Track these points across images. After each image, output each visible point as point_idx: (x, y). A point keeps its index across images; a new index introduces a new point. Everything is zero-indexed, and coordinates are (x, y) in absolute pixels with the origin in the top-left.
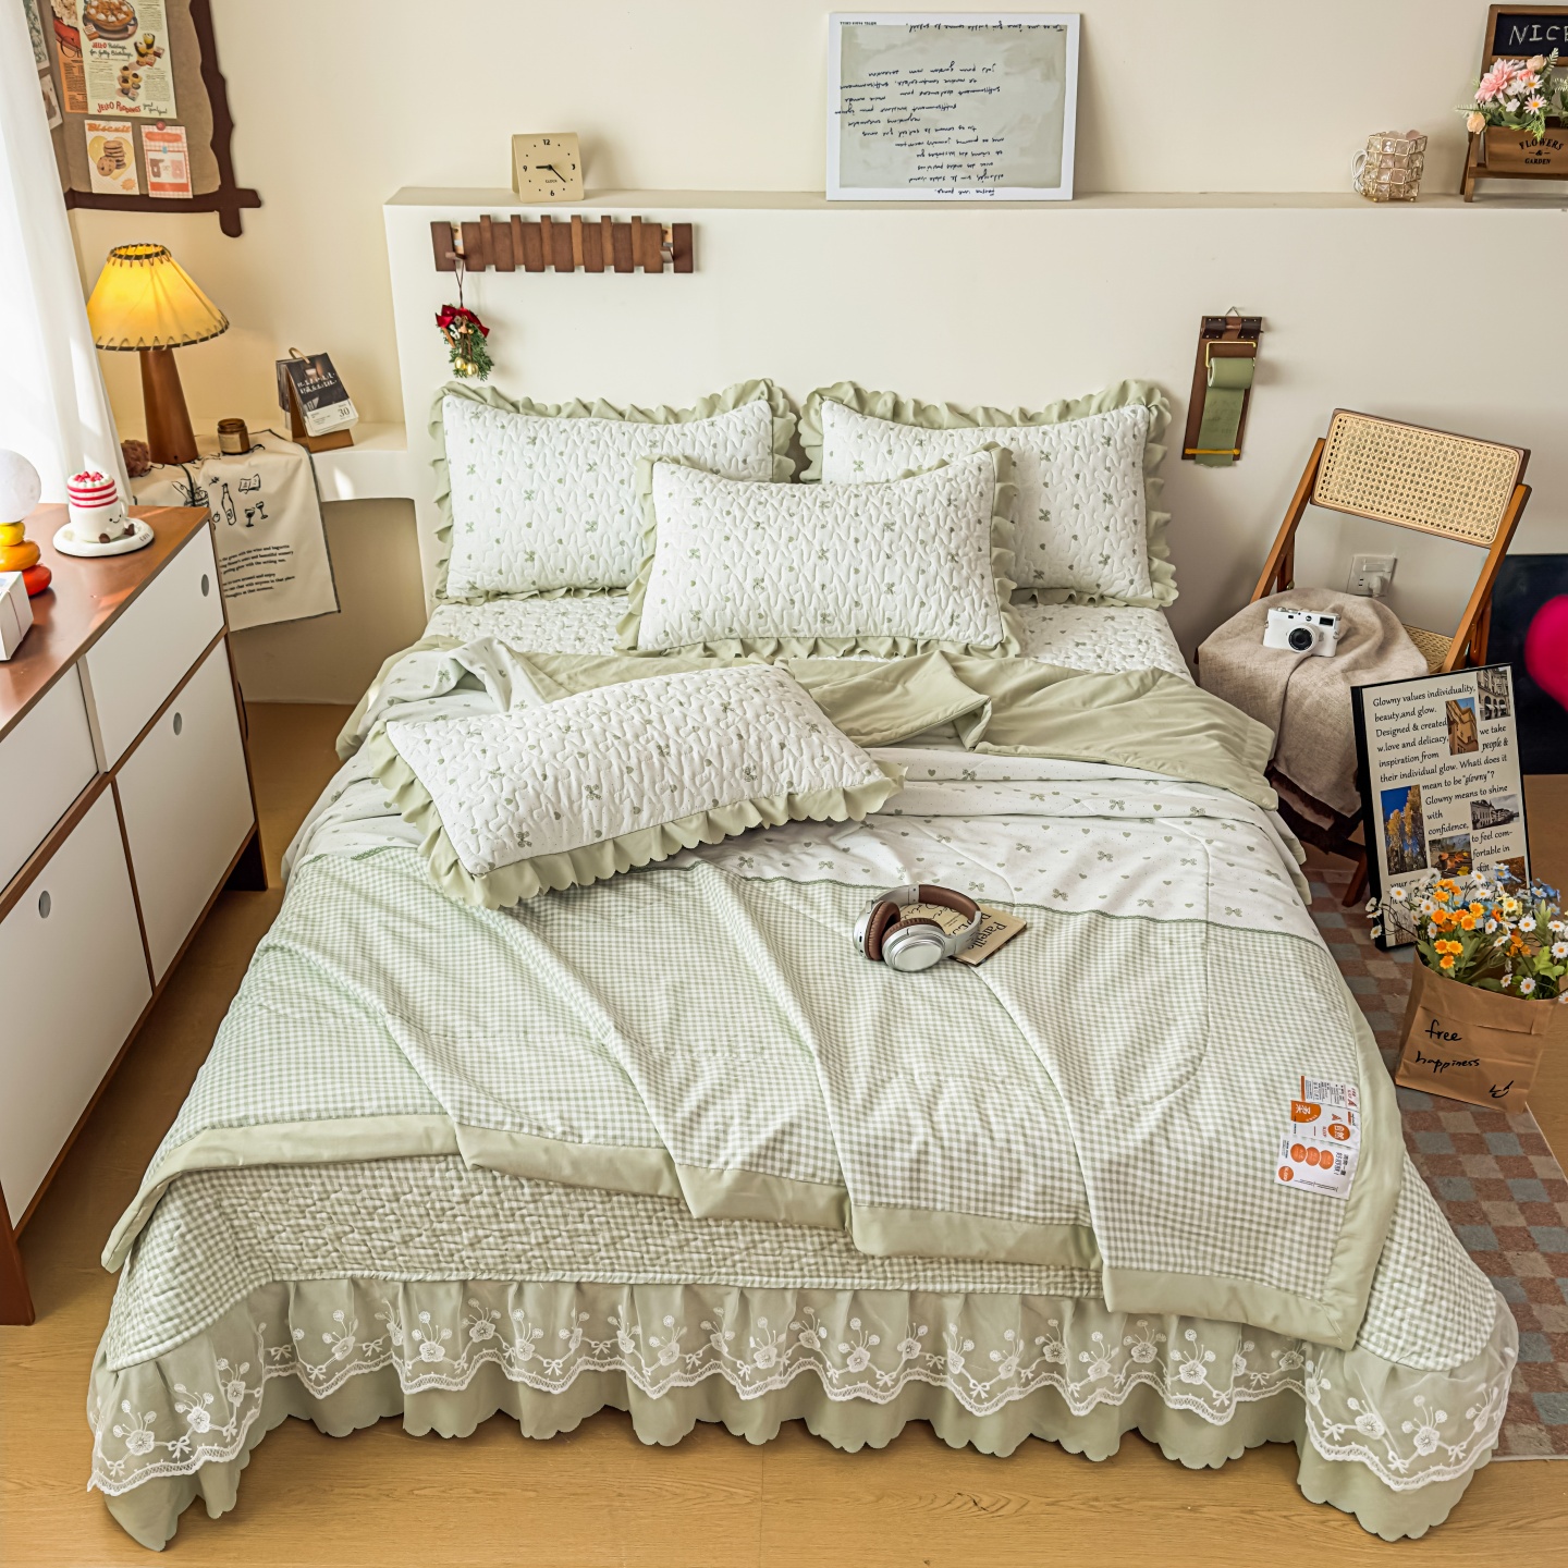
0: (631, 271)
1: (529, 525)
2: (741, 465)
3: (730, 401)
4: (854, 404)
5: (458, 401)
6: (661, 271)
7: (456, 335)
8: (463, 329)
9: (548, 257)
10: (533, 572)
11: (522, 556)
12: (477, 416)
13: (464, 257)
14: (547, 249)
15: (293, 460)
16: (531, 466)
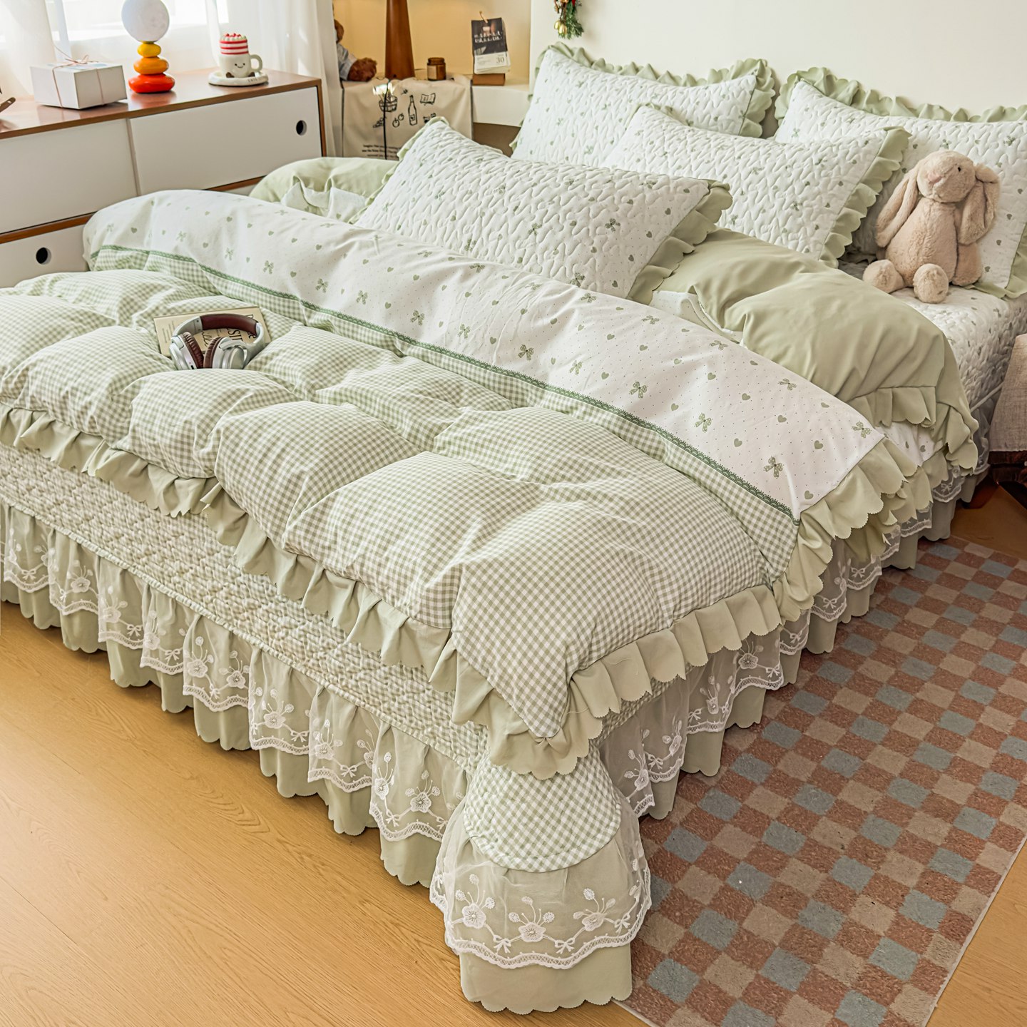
3: (732, 74)
4: (822, 87)
5: (555, 54)
12: (558, 64)
15: (460, 88)
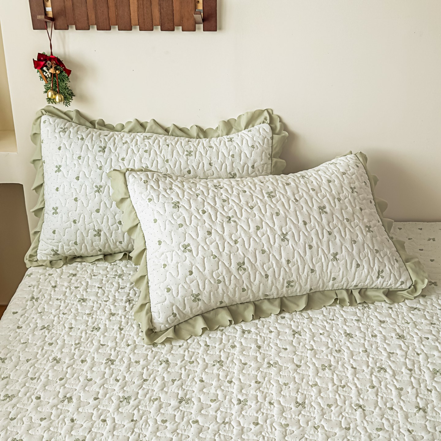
0: (173, 30)
1: (98, 211)
2: (250, 169)
3: (243, 123)
5: (51, 120)
6: (195, 30)
7: (48, 74)
8: (52, 71)
9: (113, 20)
10: (99, 243)
11: (92, 233)
12: (64, 130)
13: (53, 19)
14: (112, 15)
16: (100, 168)
